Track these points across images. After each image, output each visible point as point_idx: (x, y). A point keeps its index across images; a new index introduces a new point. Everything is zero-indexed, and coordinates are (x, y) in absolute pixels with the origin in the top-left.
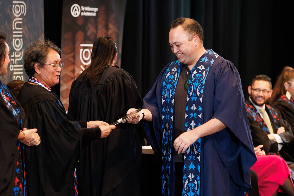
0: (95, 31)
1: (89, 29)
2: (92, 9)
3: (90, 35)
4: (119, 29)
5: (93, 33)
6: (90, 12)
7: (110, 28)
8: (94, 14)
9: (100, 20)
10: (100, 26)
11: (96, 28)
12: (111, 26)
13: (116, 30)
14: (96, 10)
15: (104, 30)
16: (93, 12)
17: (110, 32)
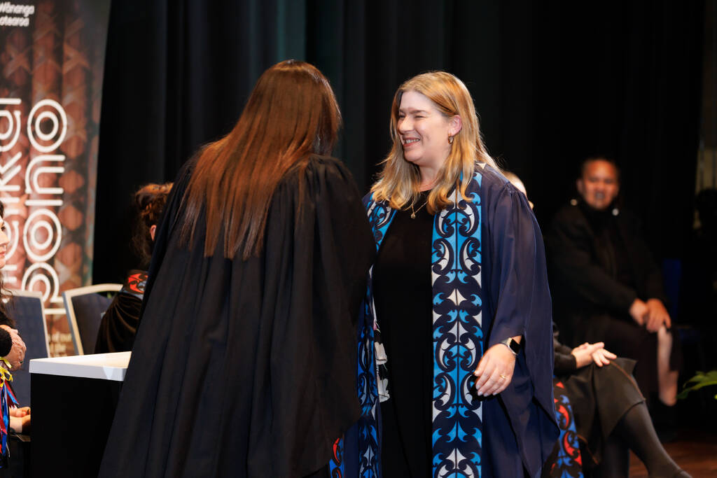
0: (26, 66)
1: (11, 59)
2: (18, 9)
3: (13, 74)
4: (91, 58)
5: (20, 68)
6: (12, 15)
7: (68, 59)
8: (25, 22)
9: (39, 36)
10: (40, 53)
11: (31, 58)
12: (70, 52)
13: (84, 63)
14: (29, 10)
15: (51, 62)
16: (21, 15)
17: (67, 67)
